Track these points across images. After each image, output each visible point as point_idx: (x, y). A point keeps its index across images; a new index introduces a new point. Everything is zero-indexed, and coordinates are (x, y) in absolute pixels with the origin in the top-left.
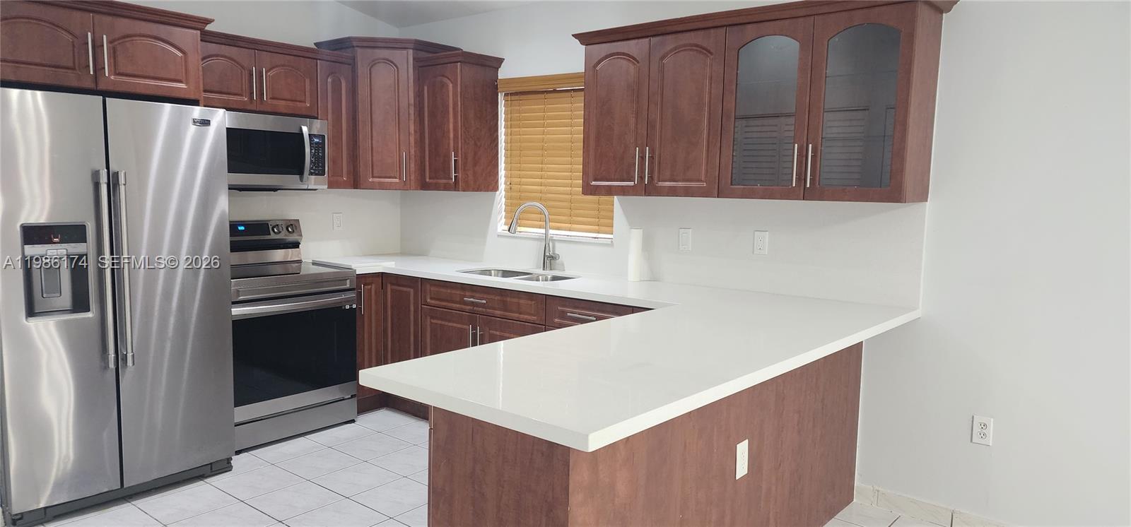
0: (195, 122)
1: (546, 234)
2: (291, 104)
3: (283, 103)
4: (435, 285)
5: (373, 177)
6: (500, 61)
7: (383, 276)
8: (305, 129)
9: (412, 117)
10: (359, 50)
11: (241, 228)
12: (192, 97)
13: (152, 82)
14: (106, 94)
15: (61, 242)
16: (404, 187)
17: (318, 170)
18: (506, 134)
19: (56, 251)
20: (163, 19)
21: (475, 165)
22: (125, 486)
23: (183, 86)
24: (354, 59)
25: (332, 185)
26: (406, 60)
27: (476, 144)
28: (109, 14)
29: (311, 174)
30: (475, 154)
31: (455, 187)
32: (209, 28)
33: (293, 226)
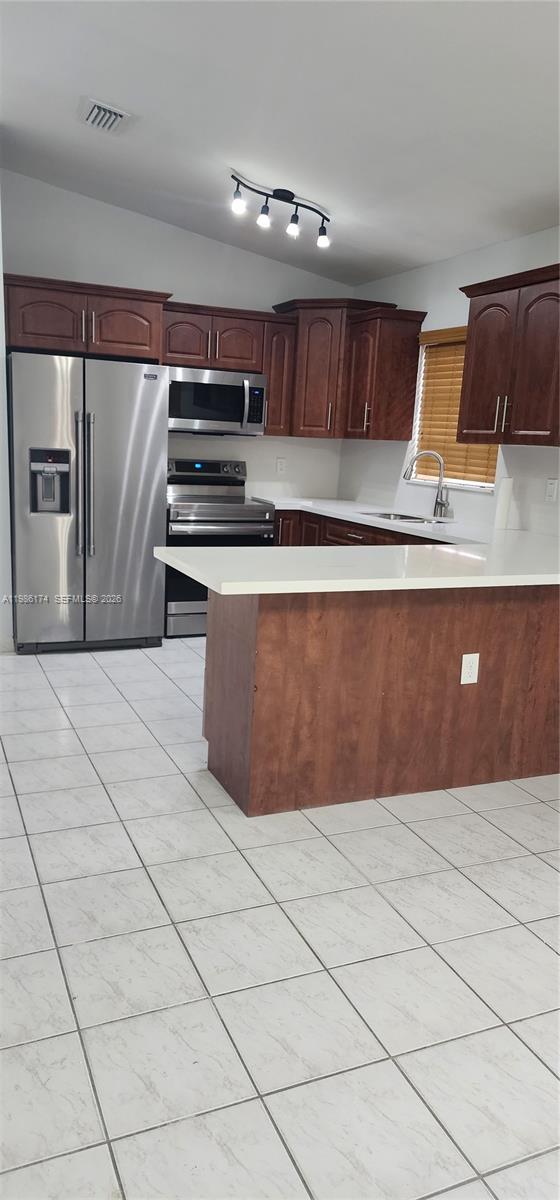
0: (145, 376)
1: (440, 482)
2: (239, 361)
3: (232, 360)
4: (331, 522)
5: (305, 426)
6: (424, 314)
7: (300, 513)
8: (247, 383)
9: (341, 371)
10: (301, 310)
11: (198, 466)
12: (153, 357)
13: (125, 346)
14: (85, 355)
15: (54, 462)
16: (330, 434)
17: (256, 417)
18: (424, 385)
19: (51, 468)
20: (136, 297)
21: (388, 414)
22: (87, 640)
23: (147, 348)
24: (297, 318)
25: (267, 432)
26: (338, 317)
27: (390, 395)
28: (97, 295)
29: (248, 421)
30: (389, 404)
31: (366, 436)
32: (169, 300)
33: (240, 466)
